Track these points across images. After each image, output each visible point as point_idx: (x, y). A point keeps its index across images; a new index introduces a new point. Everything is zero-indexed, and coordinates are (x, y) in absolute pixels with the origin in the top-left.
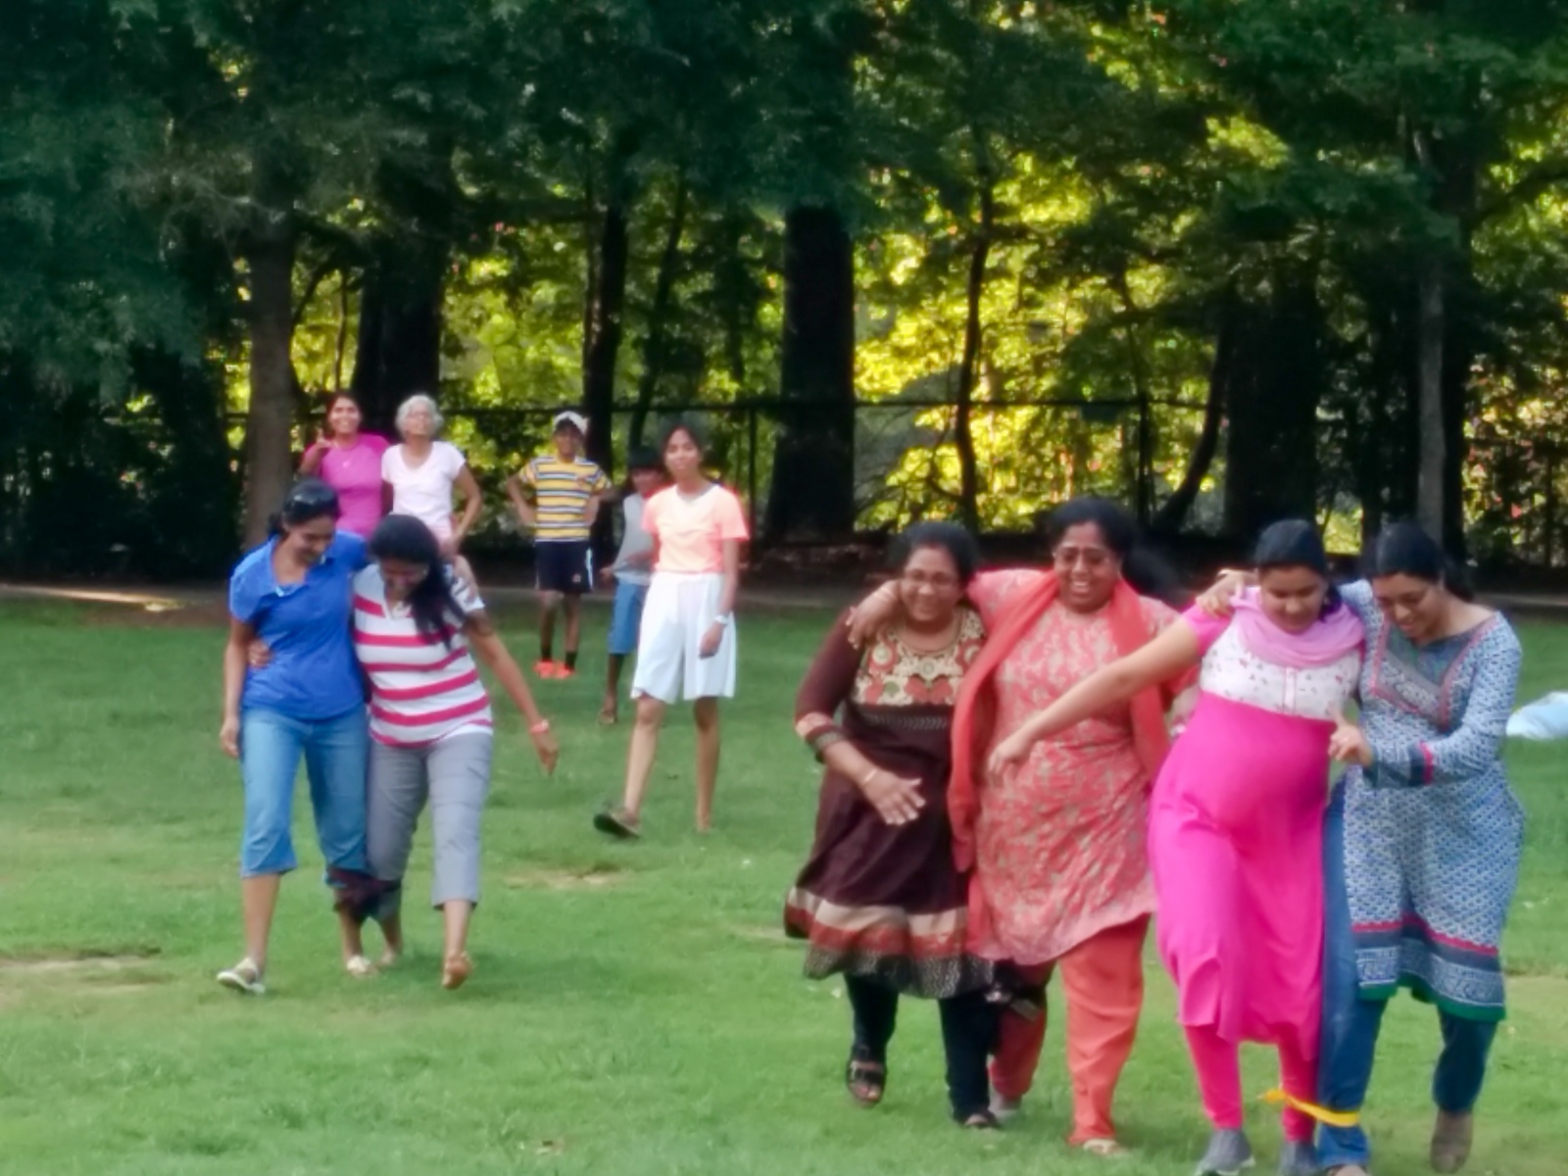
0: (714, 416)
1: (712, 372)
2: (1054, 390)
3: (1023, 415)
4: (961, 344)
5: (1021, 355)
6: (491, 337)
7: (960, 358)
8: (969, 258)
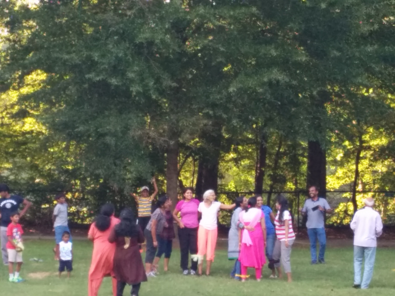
0: (289, 194)
1: (288, 183)
2: (378, 188)
3: (370, 195)
4: (354, 176)
5: (370, 179)
6: (233, 173)
7: (353, 179)
8: (356, 154)
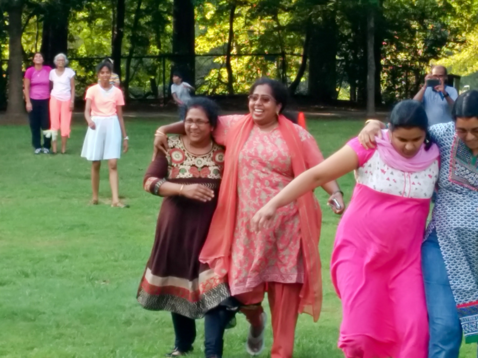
0: (152, 60)
1: (151, 46)
2: (256, 51)
3: (246, 59)
4: (228, 37)
5: (246, 40)
6: (83, 35)
7: (227, 41)
8: (230, 10)
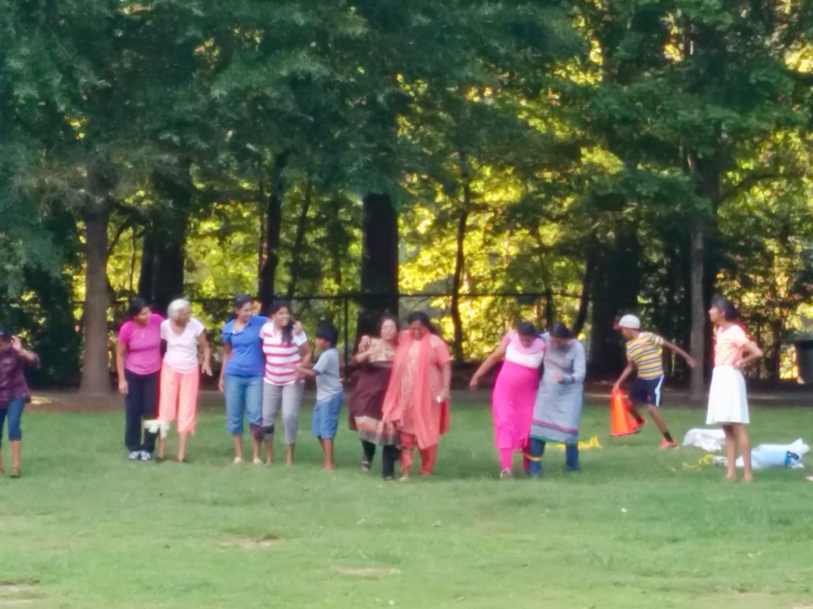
0: (326, 302)
1: (325, 279)
2: (502, 288)
3: (486, 301)
4: (454, 264)
5: (485, 270)
6: (211, 261)
7: (453, 271)
8: (458, 220)
